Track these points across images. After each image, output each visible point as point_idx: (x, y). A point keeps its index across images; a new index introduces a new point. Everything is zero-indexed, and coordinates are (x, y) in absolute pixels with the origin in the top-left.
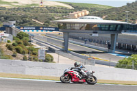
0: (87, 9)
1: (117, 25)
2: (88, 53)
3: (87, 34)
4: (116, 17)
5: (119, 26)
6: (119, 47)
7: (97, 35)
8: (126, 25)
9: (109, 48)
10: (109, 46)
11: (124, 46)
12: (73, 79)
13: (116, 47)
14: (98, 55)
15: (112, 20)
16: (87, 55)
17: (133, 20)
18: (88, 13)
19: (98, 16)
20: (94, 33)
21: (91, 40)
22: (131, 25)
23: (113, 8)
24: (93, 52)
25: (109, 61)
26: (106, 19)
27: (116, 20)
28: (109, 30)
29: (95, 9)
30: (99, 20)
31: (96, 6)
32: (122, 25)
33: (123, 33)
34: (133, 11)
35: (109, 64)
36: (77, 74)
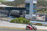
0: (1, 2)
1: (11, 7)
2: (1, 17)
7: (4, 11)
9: (8, 16)
10: (8, 15)
12: (30, 29)
13: (10, 15)
14: (4, 18)
15: (9, 6)
17: (16, 6)
18: (1, 3)
21: (2, 13)
22: (15, 8)
26: (7, 5)
27: (10, 6)
28: (8, 9)
29: (3, 2)
30: (5, 6)
32: (12, 8)
33: (13, 11)
34: (17, 3)
36: (31, 27)
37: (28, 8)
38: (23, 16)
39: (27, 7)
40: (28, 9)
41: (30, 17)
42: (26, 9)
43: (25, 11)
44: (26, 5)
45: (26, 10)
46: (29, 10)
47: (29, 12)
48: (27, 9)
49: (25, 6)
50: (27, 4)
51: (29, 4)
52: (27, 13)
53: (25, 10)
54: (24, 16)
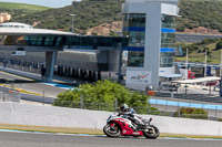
0: (8, 11)
1: (56, 36)
2: (10, 82)
3: (7, 52)
4: (55, 24)
5: (59, 39)
6: (60, 73)
7: (23, 53)
8: (71, 36)
9: (43, 75)
10: (44, 72)
11: (68, 70)
13: (55, 73)
14: (24, 85)
15: (49, 28)
16: (8, 86)
17: (82, 28)
18: (9, 17)
19: (26, 22)
20: (19, 49)
21: (14, 62)
22: (78, 37)
23: (50, 10)
24: (17, 81)
25: (42, 95)
26: (39, 27)
27: (54, 28)
28: (43, 45)
29: (21, 12)
30: (27, 29)
31: (22, 7)
32: (64, 37)
33: (66, 51)
34: (83, 14)
35: (43, 101)
37: (140, 38)
38: (114, 75)
39: (133, 33)
40: (138, 45)
41: (149, 78)
42: (127, 44)
43: (125, 53)
44: (127, 25)
45: (129, 49)
46: (142, 49)
47: (142, 55)
48: (134, 43)
49: (124, 29)
50: (134, 20)
51: (143, 20)
52: (133, 60)
53: (125, 46)
54: (121, 78)
